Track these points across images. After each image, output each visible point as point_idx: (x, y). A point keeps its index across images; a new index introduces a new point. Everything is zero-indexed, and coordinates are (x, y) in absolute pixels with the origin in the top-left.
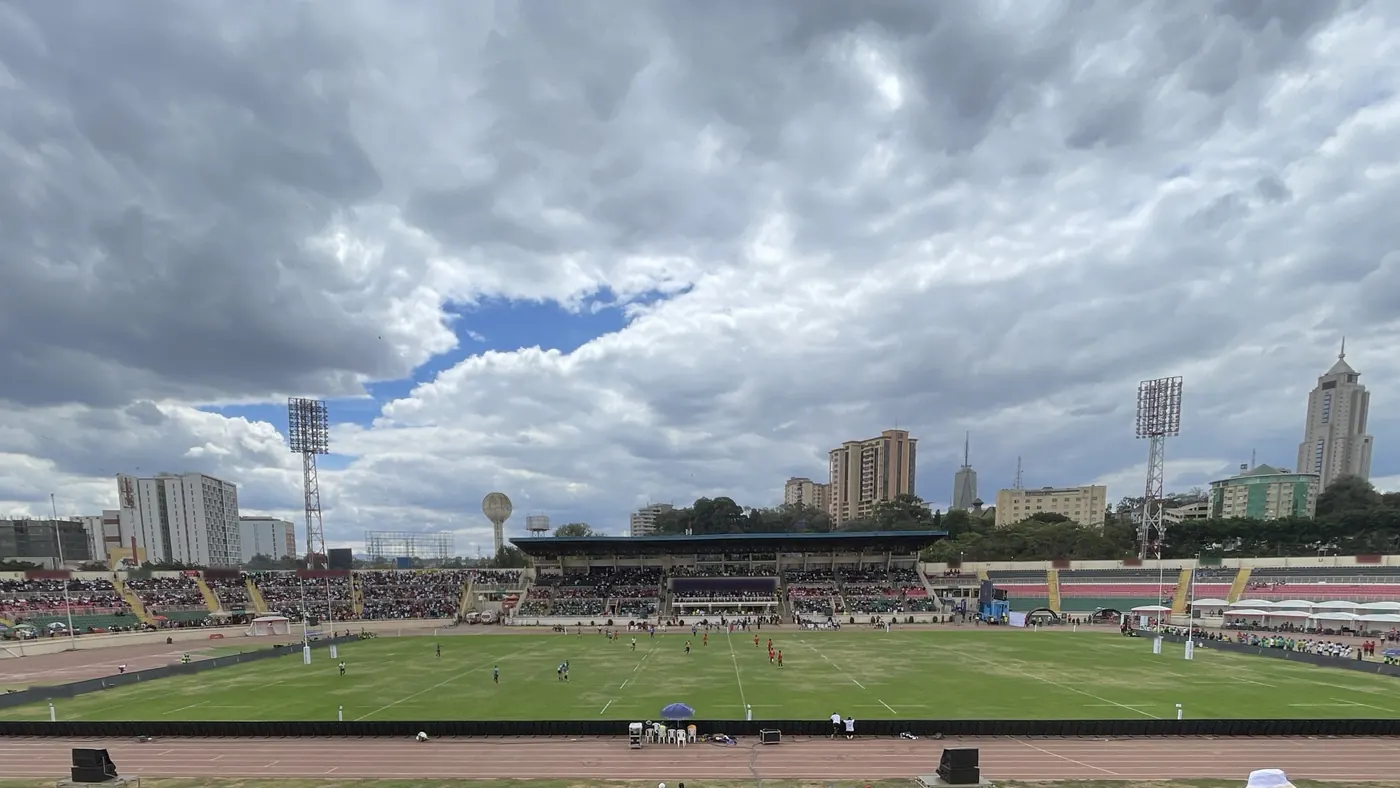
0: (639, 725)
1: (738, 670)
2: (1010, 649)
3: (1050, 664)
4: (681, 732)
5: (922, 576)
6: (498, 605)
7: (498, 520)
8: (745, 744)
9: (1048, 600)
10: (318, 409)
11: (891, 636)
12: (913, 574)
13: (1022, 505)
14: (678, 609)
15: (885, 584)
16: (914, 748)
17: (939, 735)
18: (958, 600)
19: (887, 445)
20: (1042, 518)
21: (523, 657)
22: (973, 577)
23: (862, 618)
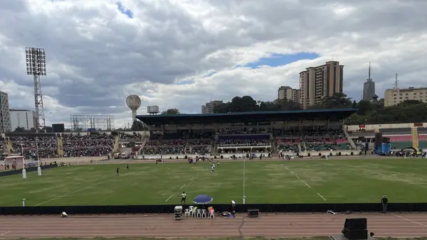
0: (181, 207)
1: (245, 178)
2: (390, 167)
3: (413, 174)
4: (204, 211)
5: (345, 132)
6: (130, 150)
7: (134, 108)
8: (240, 217)
9: (412, 143)
10: (40, 53)
11: (328, 162)
12: (340, 131)
13: (398, 96)
14: (220, 150)
15: (327, 136)
16: (334, 219)
17: (348, 212)
18: (364, 144)
19: (328, 68)
20: (408, 102)
21: (137, 174)
22: (372, 132)
23: (314, 153)
